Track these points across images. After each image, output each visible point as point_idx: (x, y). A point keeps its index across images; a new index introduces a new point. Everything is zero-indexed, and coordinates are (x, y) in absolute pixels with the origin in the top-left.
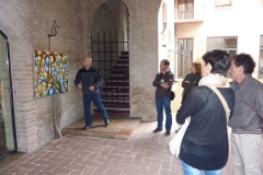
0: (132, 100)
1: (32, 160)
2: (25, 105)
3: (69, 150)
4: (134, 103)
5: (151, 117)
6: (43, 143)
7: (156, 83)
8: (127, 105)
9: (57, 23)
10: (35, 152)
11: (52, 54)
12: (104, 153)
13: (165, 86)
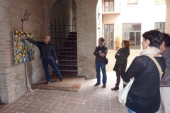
0: (79, 64)
1: (12, 109)
2: (6, 70)
3: (38, 100)
4: (80, 66)
5: (92, 76)
6: (19, 96)
7: (96, 53)
8: (76, 68)
9: (28, 12)
10: (14, 103)
11: (25, 33)
12: (63, 102)
13: (102, 55)
